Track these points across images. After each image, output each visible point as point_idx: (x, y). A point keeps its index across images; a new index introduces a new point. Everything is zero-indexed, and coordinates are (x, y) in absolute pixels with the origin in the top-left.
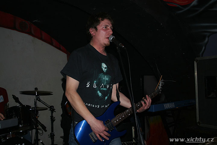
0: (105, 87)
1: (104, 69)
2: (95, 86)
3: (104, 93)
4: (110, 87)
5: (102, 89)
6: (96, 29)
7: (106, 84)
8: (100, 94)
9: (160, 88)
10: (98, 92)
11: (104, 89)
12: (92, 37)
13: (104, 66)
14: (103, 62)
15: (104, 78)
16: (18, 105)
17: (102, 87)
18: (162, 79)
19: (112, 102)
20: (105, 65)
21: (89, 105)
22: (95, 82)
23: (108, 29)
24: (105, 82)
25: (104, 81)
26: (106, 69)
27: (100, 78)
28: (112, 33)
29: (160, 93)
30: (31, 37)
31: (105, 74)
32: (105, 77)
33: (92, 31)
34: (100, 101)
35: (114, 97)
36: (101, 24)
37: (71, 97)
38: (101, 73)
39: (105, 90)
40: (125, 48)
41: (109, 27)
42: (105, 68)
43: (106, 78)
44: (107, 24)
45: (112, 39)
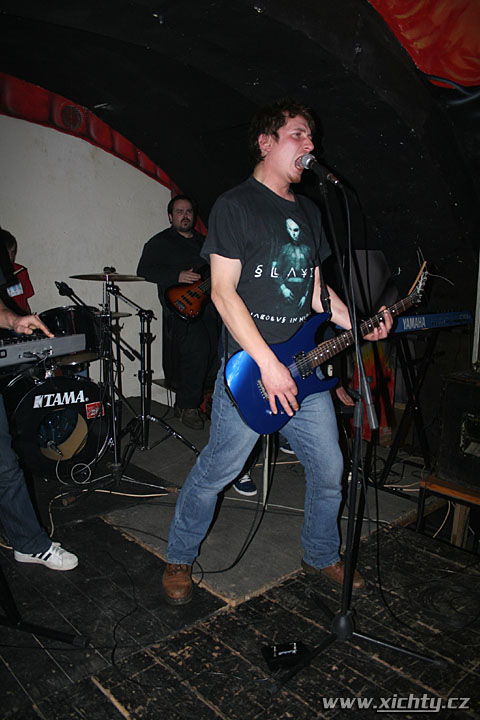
0: (299, 274)
1: (292, 233)
2: (274, 274)
3: (297, 290)
4: (308, 274)
5: (291, 280)
6: (276, 136)
7: (301, 267)
8: (287, 292)
9: (419, 289)
10: (283, 287)
11: (297, 280)
12: (262, 159)
13: (292, 225)
14: (290, 218)
15: (293, 255)
17: (292, 275)
18: (424, 271)
20: (293, 222)
21: (263, 316)
22: (274, 263)
23: (304, 139)
24: (298, 264)
25: (295, 261)
26: (297, 233)
27: (285, 256)
28: (311, 147)
29: (419, 301)
31: (297, 244)
32: (298, 251)
33: (265, 143)
34: (289, 306)
36: (288, 124)
37: (225, 305)
38: (287, 243)
39: (298, 283)
40: (341, 186)
41: (304, 135)
42: (296, 230)
43: (299, 254)
44: (303, 127)
45: (310, 163)
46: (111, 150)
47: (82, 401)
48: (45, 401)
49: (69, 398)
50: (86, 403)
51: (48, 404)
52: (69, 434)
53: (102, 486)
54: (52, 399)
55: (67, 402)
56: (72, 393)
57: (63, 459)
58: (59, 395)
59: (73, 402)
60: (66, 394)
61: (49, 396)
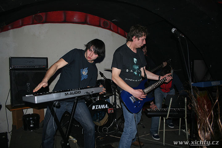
1: (135, 62)
3: (138, 73)
13: (135, 60)
14: (135, 58)
16: (103, 78)
19: (142, 77)
21: (131, 80)
26: (136, 62)
30: (111, 31)
35: (143, 74)
40: (185, 38)
42: (136, 61)
45: (174, 31)
46: (117, 33)
47: (107, 107)
48: (95, 108)
49: (103, 107)
50: (108, 108)
51: (96, 108)
52: (103, 117)
53: (112, 134)
54: (98, 107)
55: (102, 108)
56: (104, 105)
57: (101, 125)
58: (100, 106)
59: (104, 108)
60: (102, 105)
61: (97, 106)
